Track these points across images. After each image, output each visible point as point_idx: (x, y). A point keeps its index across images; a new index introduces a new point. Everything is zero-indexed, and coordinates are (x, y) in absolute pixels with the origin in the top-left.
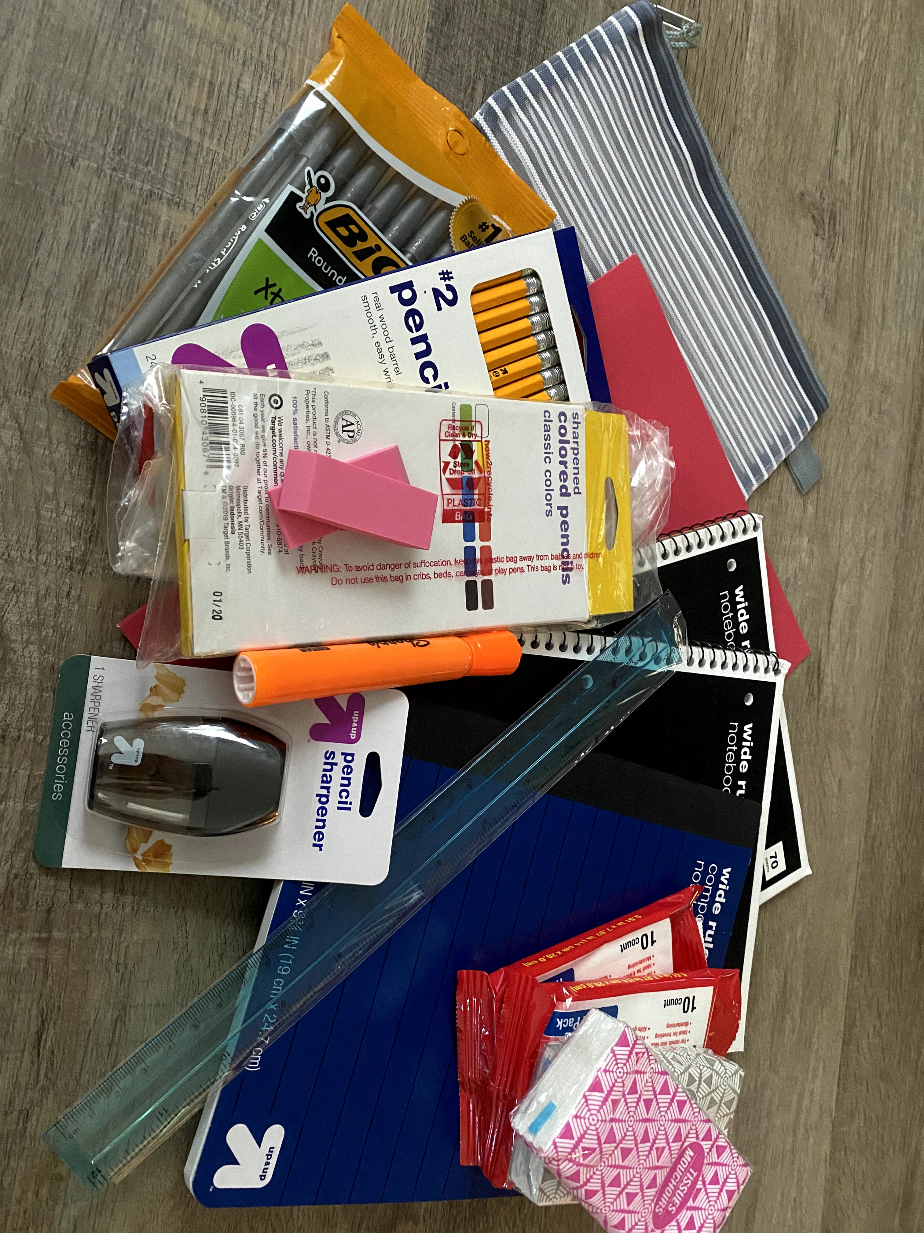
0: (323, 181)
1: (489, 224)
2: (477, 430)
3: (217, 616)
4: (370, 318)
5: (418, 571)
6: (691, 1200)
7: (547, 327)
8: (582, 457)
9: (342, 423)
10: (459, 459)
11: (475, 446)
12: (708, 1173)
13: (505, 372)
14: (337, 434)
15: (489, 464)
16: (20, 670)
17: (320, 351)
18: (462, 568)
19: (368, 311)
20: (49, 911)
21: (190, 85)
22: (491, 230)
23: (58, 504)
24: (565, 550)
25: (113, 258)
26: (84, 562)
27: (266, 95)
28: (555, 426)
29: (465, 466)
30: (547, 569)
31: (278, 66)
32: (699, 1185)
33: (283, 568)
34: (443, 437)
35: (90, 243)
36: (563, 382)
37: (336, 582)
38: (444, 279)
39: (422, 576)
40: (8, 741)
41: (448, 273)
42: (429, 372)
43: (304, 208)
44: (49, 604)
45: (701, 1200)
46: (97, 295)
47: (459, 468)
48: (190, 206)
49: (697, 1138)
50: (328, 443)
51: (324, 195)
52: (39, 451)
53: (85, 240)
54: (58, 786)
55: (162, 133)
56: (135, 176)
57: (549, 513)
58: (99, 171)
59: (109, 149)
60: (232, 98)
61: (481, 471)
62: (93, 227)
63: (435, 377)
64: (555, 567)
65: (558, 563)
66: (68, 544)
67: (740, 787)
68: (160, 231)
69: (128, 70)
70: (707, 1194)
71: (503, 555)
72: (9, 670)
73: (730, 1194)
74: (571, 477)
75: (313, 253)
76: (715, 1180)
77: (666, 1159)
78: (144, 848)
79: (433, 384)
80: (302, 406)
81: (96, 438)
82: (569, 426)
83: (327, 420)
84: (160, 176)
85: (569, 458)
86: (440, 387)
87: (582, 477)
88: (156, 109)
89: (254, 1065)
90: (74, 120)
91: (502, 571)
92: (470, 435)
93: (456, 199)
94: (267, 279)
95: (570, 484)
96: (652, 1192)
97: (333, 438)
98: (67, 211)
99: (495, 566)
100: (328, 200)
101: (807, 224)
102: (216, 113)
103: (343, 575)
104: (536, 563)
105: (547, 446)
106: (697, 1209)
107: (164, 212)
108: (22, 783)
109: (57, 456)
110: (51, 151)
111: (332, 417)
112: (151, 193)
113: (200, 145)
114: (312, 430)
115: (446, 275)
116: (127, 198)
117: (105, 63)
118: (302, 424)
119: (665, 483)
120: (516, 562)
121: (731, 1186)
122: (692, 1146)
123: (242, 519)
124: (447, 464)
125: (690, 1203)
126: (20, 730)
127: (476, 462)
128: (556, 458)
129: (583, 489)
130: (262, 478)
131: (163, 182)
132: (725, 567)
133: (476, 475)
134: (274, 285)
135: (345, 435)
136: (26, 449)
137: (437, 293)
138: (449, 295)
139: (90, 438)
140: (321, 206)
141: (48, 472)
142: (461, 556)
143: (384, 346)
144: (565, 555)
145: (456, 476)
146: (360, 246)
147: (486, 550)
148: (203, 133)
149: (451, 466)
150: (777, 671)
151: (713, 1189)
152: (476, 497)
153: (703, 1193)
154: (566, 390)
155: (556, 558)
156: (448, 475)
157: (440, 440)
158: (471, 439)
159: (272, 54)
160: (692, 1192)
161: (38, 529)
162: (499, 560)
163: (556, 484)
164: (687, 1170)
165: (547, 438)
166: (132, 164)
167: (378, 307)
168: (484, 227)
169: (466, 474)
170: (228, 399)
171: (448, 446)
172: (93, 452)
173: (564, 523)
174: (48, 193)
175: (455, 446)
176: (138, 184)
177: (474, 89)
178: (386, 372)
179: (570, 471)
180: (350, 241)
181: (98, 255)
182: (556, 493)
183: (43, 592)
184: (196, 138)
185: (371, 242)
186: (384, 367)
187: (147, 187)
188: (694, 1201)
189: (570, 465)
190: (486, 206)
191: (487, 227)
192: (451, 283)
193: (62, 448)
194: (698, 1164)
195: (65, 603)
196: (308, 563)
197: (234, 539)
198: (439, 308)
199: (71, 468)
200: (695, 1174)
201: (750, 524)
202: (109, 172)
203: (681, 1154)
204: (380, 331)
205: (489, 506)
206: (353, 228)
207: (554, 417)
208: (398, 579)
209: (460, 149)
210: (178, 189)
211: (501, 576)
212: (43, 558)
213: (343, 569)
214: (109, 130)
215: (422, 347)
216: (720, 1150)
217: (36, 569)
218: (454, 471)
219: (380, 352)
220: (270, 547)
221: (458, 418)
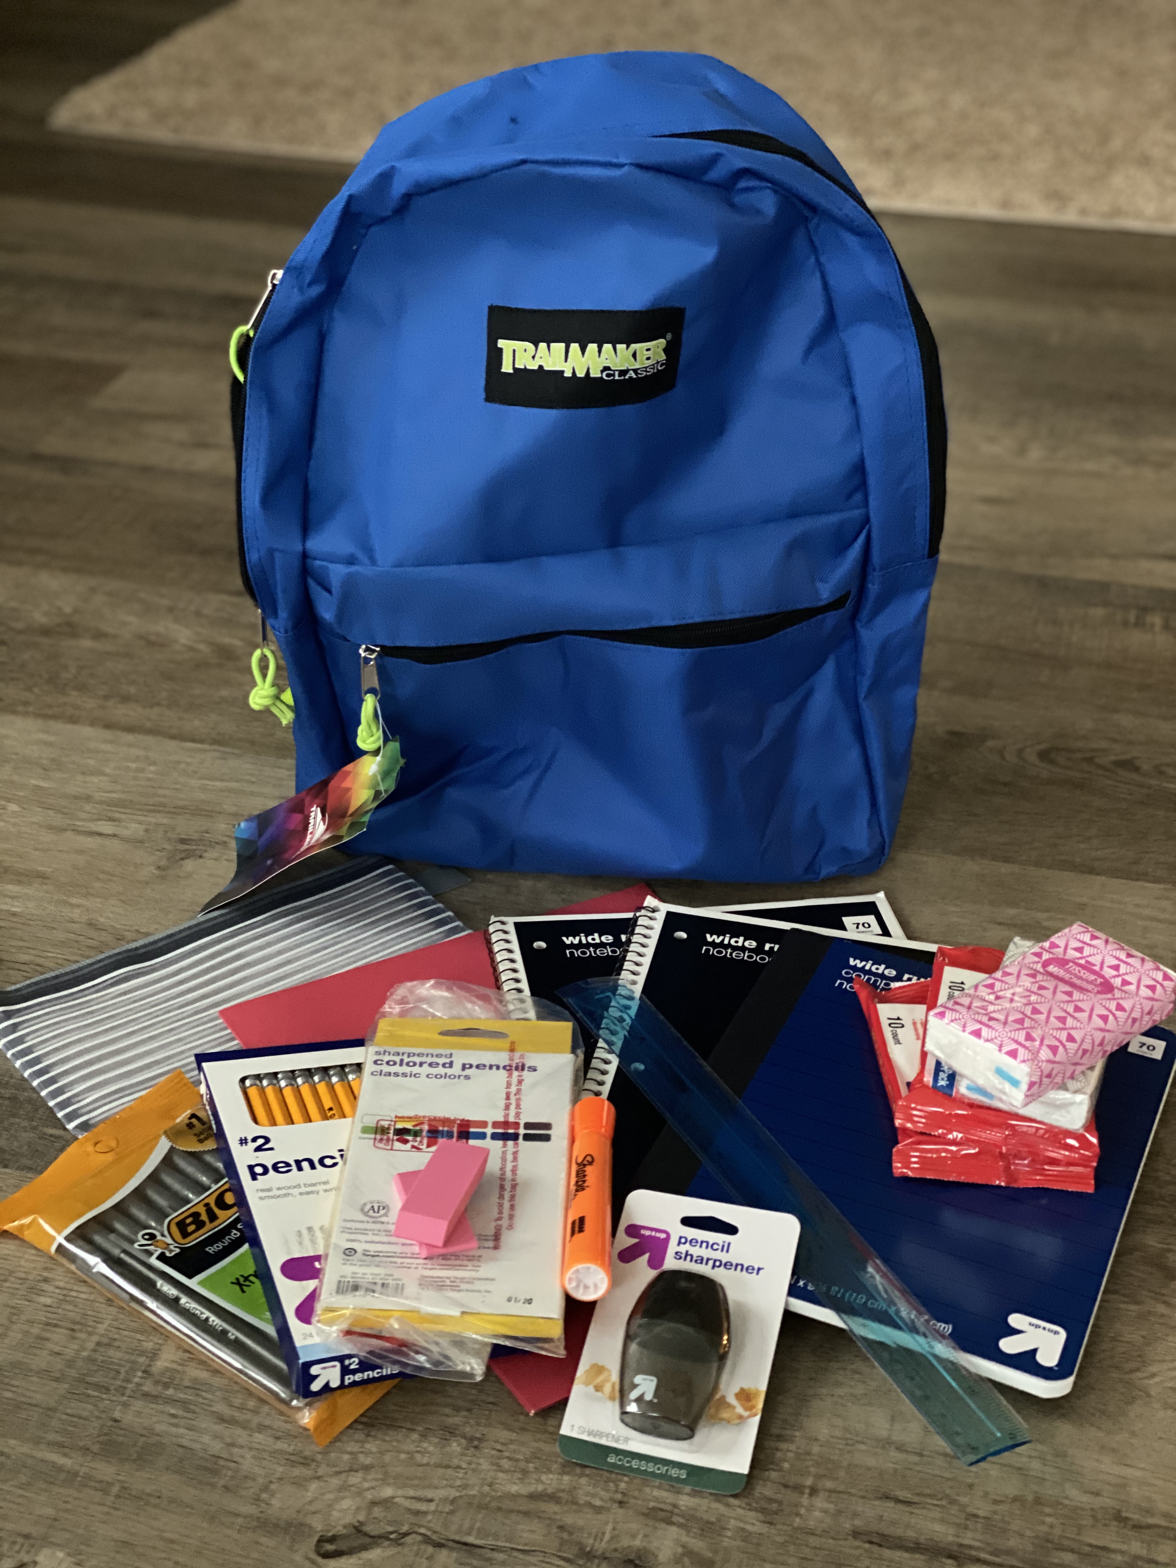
0: (147, 1237)
1: (188, 1121)
2: (385, 1124)
3: (529, 1301)
4: (279, 1197)
5: (509, 1174)
6: (1094, 968)
7: (290, 1074)
8: (417, 1051)
9: (371, 1212)
10: (410, 1138)
11: (400, 1126)
12: (1072, 954)
13: (331, 1109)
14: (380, 1217)
15: (416, 1117)
16: (562, 1487)
17: (305, 1232)
18: (510, 1143)
19: (272, 1197)
20: (786, 1486)
21: (47, 1339)
22: (194, 1121)
23: (418, 1452)
24: (504, 1067)
25: (201, 1400)
26: (471, 1439)
27: (58, 1288)
28: (386, 1069)
29: (416, 1134)
30: (520, 1082)
31: (31, 1277)
32: (1082, 962)
33: (494, 1259)
34: (389, 1147)
35: (186, 1415)
36: (343, 1067)
37: (510, 1227)
38: (246, 1143)
39: (514, 1171)
40: (625, 1499)
41: (241, 1140)
42: (328, 1162)
43: (171, 1251)
44: (506, 1464)
45: (1096, 960)
46: (232, 1413)
47: (418, 1139)
48: (157, 1346)
49: (1038, 962)
50: (388, 1223)
51: (159, 1237)
52: (368, 1461)
53: (184, 1418)
54: (674, 1472)
55: (91, 1360)
56: (128, 1381)
57: (467, 1077)
58: (125, 1405)
59: (104, 1396)
60: (60, 1311)
61: (422, 1123)
62: (173, 1411)
63: (332, 1158)
64: (519, 1076)
65: (515, 1074)
66: (455, 1447)
67: (772, 948)
68: (179, 1368)
69: (35, 1379)
70: (1090, 955)
71: (502, 1113)
72: (561, 1495)
73: (1093, 937)
74: (435, 1060)
75: (211, 1250)
76: (1080, 950)
77: (1050, 984)
78: (740, 1410)
79: (338, 1160)
80: (353, 1237)
81: (362, 1423)
82: (386, 1058)
83: (368, 1222)
84: (129, 1365)
85: (417, 1060)
86: (342, 1156)
87: (435, 1052)
88: (70, 1364)
89: (948, 1329)
90: (80, 1417)
91: (518, 1115)
92: (388, 1129)
93: (163, 1146)
94: (232, 1283)
95: (441, 1061)
96: (1076, 995)
97: (384, 1219)
98: (159, 1428)
99: (512, 1119)
100: (163, 1235)
101: (189, 865)
102: (75, 1322)
103: (505, 1222)
104: (513, 1089)
105: (404, 1075)
106: (1102, 963)
107: (160, 1364)
108: (664, 1494)
109: (374, 1449)
110: (105, 1434)
111: (366, 1219)
112: (144, 1372)
113: (102, 1335)
114: (376, 1232)
115: (243, 1141)
116: (148, 1387)
117: (28, 1393)
118: (371, 1237)
119: (449, 989)
120: (510, 1104)
121: (1087, 938)
122: (1045, 964)
123: (448, 1281)
124: (413, 1147)
125: (1097, 968)
126: (616, 1491)
127: (414, 1126)
128: (416, 1069)
129: (448, 1052)
130: (414, 1266)
131: (134, 1362)
132: (540, 951)
133: (426, 1127)
134: (237, 1279)
135: (382, 1212)
136: (367, 1468)
137: (259, 1149)
138: (261, 1141)
139: (360, 1427)
140: (169, 1240)
141: (387, 1458)
142: (500, 1143)
143: (303, 1189)
144: (508, 1068)
145: (425, 1141)
146: (204, 1217)
147: (495, 1124)
148: (90, 1334)
149: (416, 1144)
150: (654, 910)
151: (1087, 951)
152: (446, 1129)
153: (1089, 959)
154: (351, 1065)
155: (510, 1076)
156: (424, 1147)
157: (392, 1149)
158: (392, 1128)
159: (21, 1281)
160: (1088, 967)
161: (438, 1466)
162: (507, 1116)
163: (441, 1070)
164: (1068, 971)
165: (396, 1075)
166: (119, 1383)
167: (269, 1190)
168: (190, 1126)
169: (424, 1134)
170: (347, 1280)
171: (398, 1145)
172: (373, 1426)
173: (478, 1067)
174: (143, 1439)
175: (398, 1140)
176: (137, 1380)
177: (51, 1136)
178: (326, 1191)
179: (429, 1060)
180: (200, 1225)
181: (197, 1410)
182: (449, 1071)
183: (494, 1468)
184: (95, 1338)
185: (202, 1210)
186: (321, 1193)
187: (139, 1374)
188: (1094, 965)
189: (423, 1059)
190: (168, 1124)
191: (191, 1123)
192: (250, 1138)
193: (368, 1446)
194: (1062, 962)
195: (506, 1454)
196: (491, 1244)
197: (463, 1286)
198: (271, 1149)
199: (386, 1441)
200: (1071, 964)
201: (498, 926)
202: (125, 1398)
203: (1051, 974)
204: (290, 1191)
205: (454, 1121)
206: (188, 1221)
207: (378, 1068)
208: (514, 1187)
209: (113, 1144)
210: (143, 1353)
211: (521, 1116)
212: (464, 1465)
213: (499, 1223)
214: (89, 1396)
215: (305, 1165)
216: (1054, 945)
217: (473, 1470)
218: (421, 1142)
219: (308, 1193)
220: (473, 1266)
221: (373, 1136)
